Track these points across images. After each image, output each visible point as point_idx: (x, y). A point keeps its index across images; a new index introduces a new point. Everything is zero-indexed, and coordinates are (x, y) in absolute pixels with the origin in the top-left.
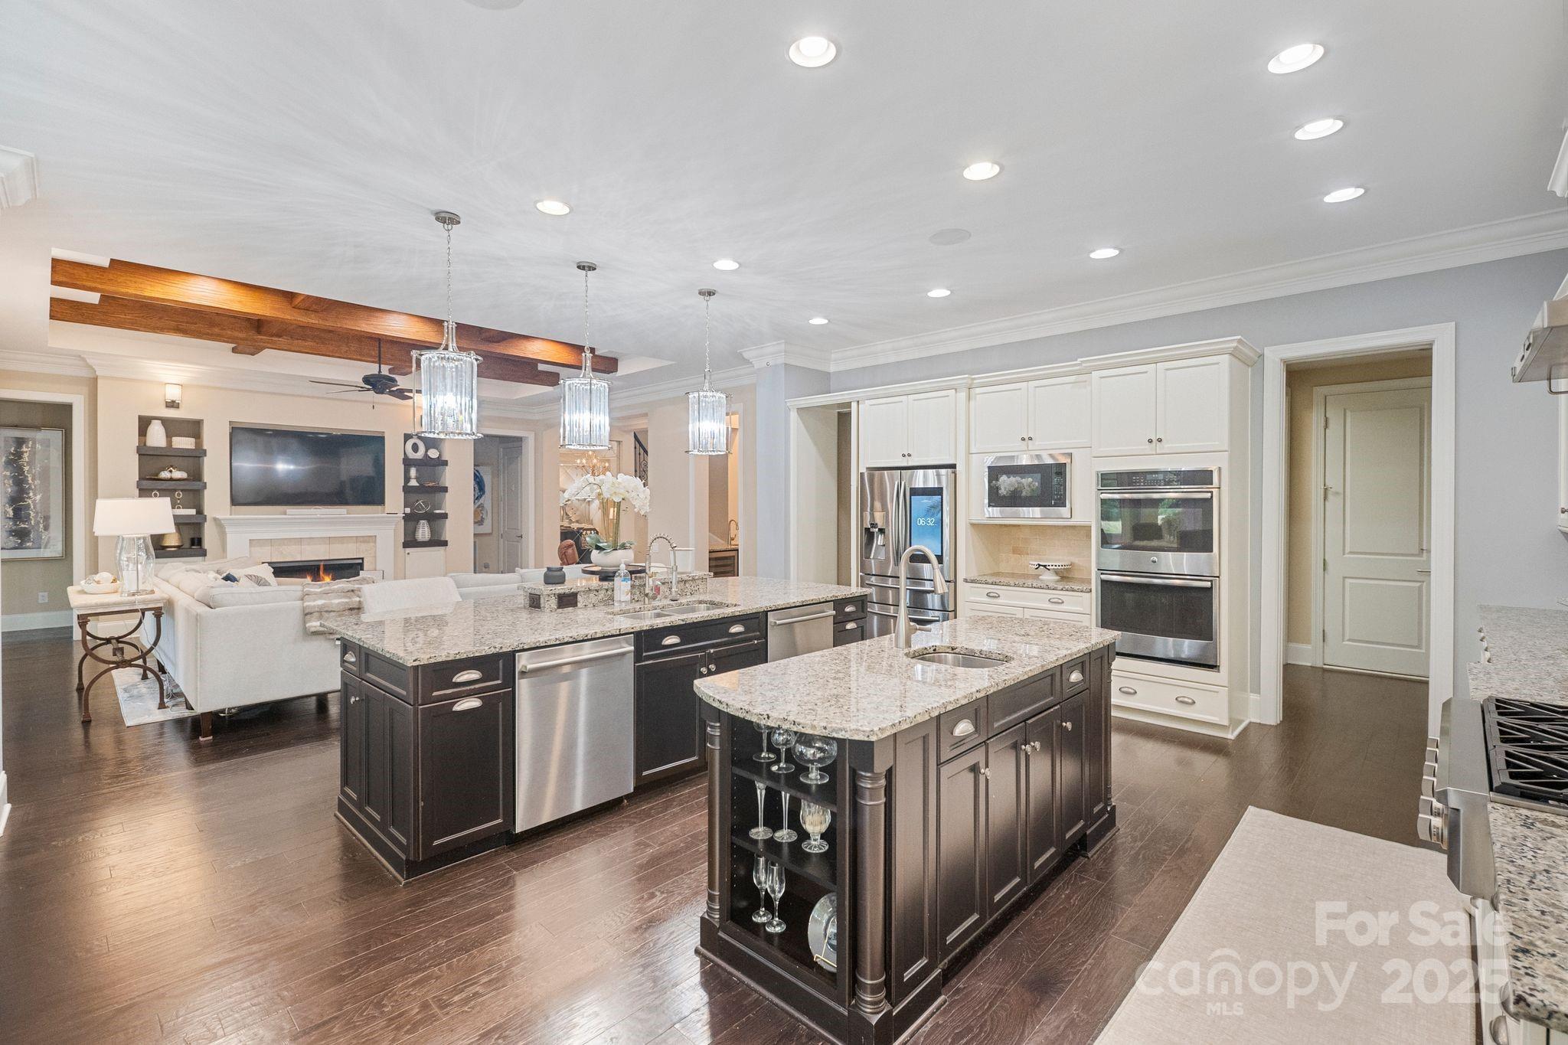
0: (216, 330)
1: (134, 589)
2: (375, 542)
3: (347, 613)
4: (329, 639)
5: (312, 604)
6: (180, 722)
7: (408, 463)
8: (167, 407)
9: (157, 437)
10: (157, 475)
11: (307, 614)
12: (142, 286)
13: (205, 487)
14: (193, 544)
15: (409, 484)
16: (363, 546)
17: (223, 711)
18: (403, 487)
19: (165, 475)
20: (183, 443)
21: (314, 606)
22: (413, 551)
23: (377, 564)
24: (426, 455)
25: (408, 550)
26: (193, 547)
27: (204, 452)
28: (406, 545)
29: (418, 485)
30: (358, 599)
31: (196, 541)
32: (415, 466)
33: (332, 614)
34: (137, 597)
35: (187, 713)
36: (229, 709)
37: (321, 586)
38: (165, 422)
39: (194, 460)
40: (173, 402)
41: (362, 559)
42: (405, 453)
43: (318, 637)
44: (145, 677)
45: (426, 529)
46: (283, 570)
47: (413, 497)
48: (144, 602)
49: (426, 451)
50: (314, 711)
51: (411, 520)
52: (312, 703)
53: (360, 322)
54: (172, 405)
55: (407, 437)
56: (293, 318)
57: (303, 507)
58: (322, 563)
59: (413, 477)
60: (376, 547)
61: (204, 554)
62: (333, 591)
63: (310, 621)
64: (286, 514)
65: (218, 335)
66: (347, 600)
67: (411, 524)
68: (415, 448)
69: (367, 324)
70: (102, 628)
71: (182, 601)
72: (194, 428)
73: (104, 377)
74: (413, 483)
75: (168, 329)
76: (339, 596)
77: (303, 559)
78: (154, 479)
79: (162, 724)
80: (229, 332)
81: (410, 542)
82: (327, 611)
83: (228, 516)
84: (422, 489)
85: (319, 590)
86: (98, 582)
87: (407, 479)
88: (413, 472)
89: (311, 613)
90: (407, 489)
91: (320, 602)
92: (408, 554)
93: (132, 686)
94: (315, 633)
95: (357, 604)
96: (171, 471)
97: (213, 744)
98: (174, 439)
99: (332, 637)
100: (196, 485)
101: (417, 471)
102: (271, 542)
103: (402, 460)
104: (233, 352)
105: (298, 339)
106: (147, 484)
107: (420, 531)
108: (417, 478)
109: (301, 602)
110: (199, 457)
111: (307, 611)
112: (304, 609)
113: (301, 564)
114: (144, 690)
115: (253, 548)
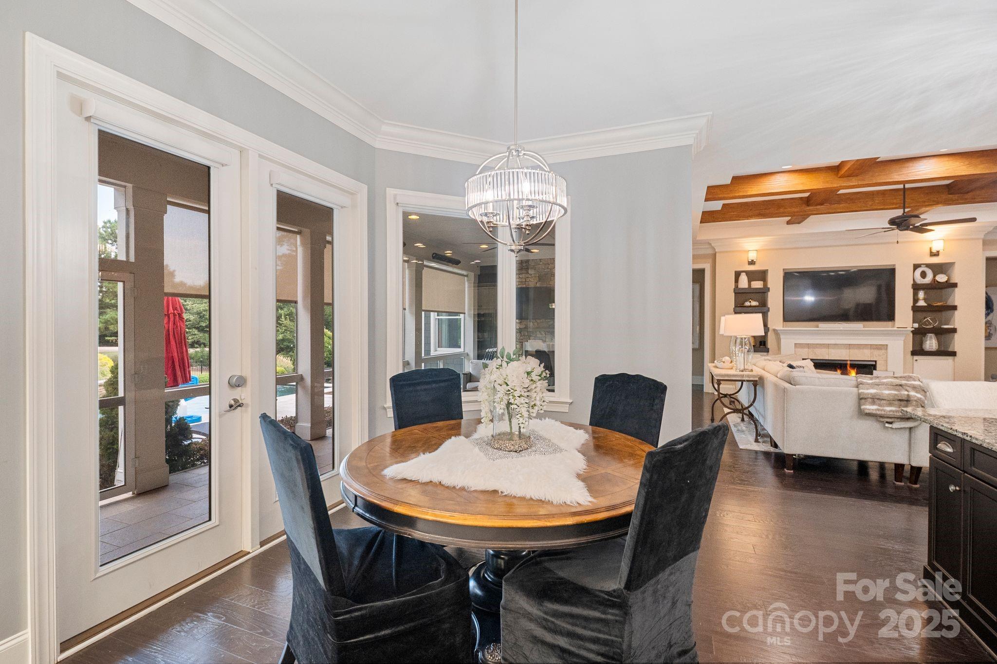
0: (782, 210)
1: (742, 368)
2: (887, 349)
3: (897, 403)
4: (880, 421)
5: (866, 391)
6: (767, 454)
7: (916, 287)
8: (749, 264)
9: (744, 282)
10: (743, 304)
11: (861, 399)
12: (747, 189)
13: (769, 310)
14: (761, 345)
15: (917, 305)
16: (876, 352)
17: (795, 455)
18: (912, 307)
19: (747, 304)
20: (757, 285)
21: (868, 394)
22: (922, 360)
23: (888, 367)
24: (934, 280)
25: (916, 358)
26: (761, 347)
27: (769, 289)
28: (914, 353)
29: (926, 305)
30: (906, 393)
31: (763, 343)
32: (923, 289)
33: (883, 402)
34: (744, 373)
35: (772, 450)
36: (799, 455)
37: (871, 379)
38: (748, 273)
39: (762, 295)
40: (752, 261)
41: (876, 361)
42: (914, 280)
43: (870, 418)
44: (743, 420)
45: (934, 341)
46: (821, 365)
47: (920, 315)
48: (748, 376)
49: (934, 276)
50: (856, 473)
51: (919, 334)
52: (855, 467)
53: (892, 175)
54: (752, 263)
55: (916, 267)
56: (838, 185)
57: (830, 323)
58: (849, 362)
59: (921, 299)
60: (887, 353)
61: (767, 351)
62: (883, 384)
63: (864, 404)
64: (818, 327)
65: (783, 213)
66: (896, 392)
67: (918, 337)
68: (923, 275)
69: (899, 175)
70: (726, 388)
71: (770, 378)
72: (762, 275)
73: (720, 252)
74: (922, 303)
75: (754, 215)
76: (888, 388)
77: (830, 359)
78: (741, 307)
79: (756, 452)
80: (789, 210)
81: (918, 351)
82: (878, 399)
83: (782, 328)
84: (931, 309)
85: (870, 382)
86: (724, 362)
87: (916, 300)
88: (921, 295)
89: (865, 399)
90: (916, 309)
91: (873, 391)
92: (916, 360)
93: (737, 424)
94: (870, 415)
95: (906, 396)
96: (750, 302)
97: (792, 476)
98: (752, 283)
99: (882, 420)
100: (764, 309)
101: (925, 293)
102: (808, 346)
103: (911, 285)
104: (787, 224)
105: (834, 204)
106: (738, 309)
107: (928, 342)
108: (925, 300)
109: (857, 389)
110: (765, 293)
111: (861, 397)
112: (859, 394)
113: (828, 362)
114: (744, 428)
115: (796, 349)
